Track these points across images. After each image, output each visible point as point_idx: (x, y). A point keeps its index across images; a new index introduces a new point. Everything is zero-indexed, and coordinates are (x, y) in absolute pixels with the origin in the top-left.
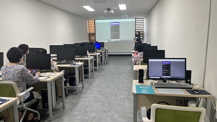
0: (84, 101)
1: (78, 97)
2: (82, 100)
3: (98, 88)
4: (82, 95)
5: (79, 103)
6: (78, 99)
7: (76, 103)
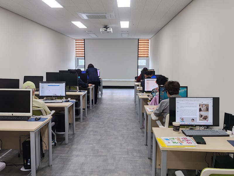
0: (77, 156)
1: (68, 149)
2: (75, 153)
3: (94, 135)
4: (74, 146)
5: (71, 158)
6: (69, 152)
7: (67, 159)
